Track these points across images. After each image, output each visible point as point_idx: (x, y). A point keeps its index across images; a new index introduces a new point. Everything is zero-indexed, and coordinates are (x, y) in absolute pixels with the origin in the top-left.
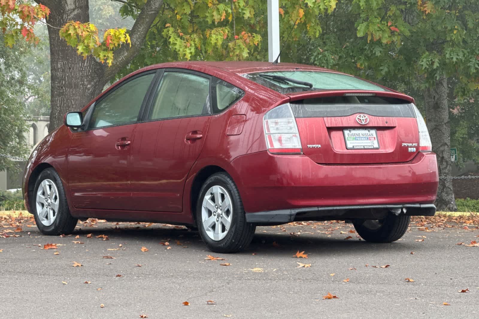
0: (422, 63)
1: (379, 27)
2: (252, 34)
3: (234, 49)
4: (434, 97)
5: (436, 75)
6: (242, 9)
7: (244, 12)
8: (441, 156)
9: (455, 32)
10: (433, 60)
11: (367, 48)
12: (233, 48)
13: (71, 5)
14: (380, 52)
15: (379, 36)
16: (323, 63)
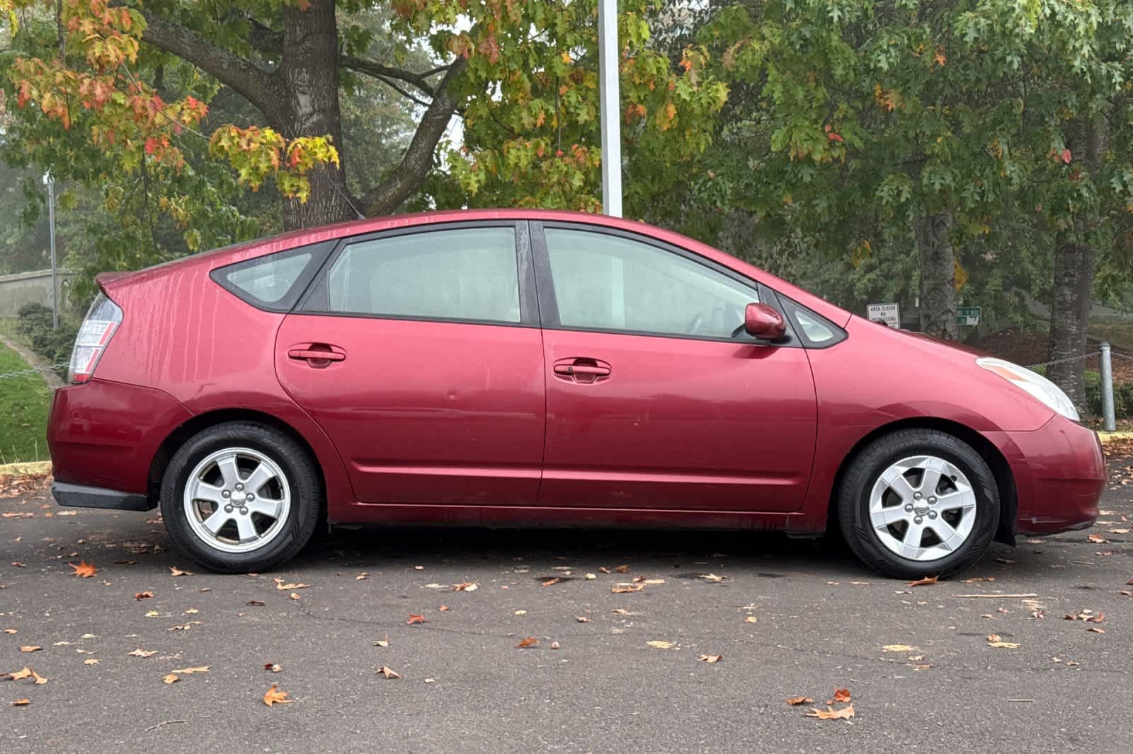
0: (882, 194)
1: (808, 135)
2: (589, 149)
3: (549, 173)
4: (933, 243)
5: (907, 213)
6: (576, 108)
7: (578, 111)
8: (942, 328)
9: (939, 140)
10: (900, 188)
11: (789, 170)
12: (547, 171)
13: (306, 106)
14: (812, 175)
15: (808, 148)
16: (713, 195)
